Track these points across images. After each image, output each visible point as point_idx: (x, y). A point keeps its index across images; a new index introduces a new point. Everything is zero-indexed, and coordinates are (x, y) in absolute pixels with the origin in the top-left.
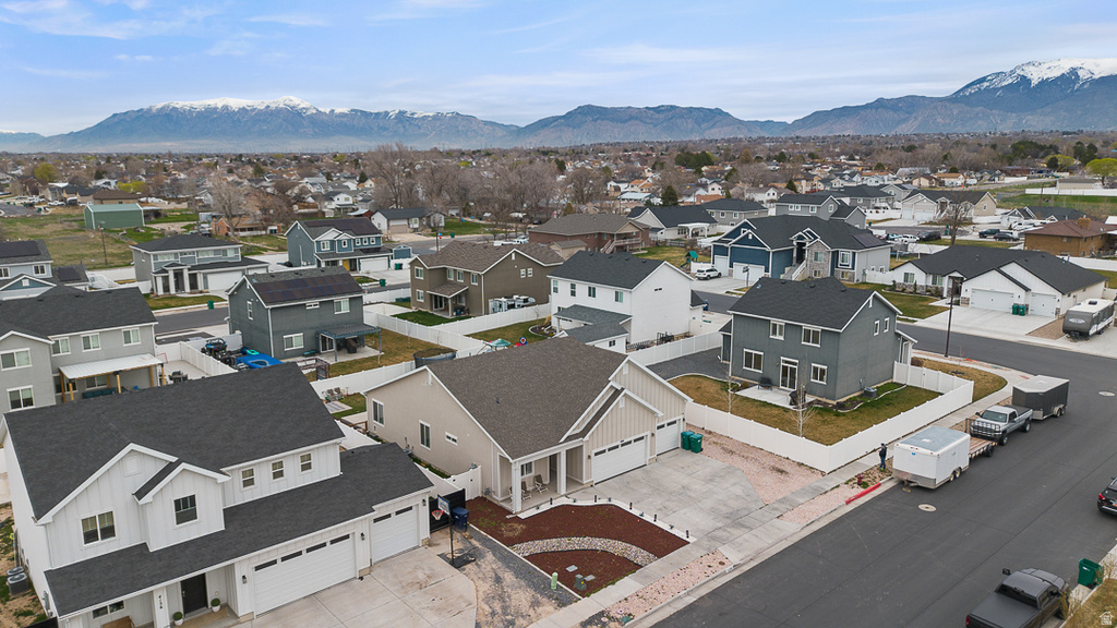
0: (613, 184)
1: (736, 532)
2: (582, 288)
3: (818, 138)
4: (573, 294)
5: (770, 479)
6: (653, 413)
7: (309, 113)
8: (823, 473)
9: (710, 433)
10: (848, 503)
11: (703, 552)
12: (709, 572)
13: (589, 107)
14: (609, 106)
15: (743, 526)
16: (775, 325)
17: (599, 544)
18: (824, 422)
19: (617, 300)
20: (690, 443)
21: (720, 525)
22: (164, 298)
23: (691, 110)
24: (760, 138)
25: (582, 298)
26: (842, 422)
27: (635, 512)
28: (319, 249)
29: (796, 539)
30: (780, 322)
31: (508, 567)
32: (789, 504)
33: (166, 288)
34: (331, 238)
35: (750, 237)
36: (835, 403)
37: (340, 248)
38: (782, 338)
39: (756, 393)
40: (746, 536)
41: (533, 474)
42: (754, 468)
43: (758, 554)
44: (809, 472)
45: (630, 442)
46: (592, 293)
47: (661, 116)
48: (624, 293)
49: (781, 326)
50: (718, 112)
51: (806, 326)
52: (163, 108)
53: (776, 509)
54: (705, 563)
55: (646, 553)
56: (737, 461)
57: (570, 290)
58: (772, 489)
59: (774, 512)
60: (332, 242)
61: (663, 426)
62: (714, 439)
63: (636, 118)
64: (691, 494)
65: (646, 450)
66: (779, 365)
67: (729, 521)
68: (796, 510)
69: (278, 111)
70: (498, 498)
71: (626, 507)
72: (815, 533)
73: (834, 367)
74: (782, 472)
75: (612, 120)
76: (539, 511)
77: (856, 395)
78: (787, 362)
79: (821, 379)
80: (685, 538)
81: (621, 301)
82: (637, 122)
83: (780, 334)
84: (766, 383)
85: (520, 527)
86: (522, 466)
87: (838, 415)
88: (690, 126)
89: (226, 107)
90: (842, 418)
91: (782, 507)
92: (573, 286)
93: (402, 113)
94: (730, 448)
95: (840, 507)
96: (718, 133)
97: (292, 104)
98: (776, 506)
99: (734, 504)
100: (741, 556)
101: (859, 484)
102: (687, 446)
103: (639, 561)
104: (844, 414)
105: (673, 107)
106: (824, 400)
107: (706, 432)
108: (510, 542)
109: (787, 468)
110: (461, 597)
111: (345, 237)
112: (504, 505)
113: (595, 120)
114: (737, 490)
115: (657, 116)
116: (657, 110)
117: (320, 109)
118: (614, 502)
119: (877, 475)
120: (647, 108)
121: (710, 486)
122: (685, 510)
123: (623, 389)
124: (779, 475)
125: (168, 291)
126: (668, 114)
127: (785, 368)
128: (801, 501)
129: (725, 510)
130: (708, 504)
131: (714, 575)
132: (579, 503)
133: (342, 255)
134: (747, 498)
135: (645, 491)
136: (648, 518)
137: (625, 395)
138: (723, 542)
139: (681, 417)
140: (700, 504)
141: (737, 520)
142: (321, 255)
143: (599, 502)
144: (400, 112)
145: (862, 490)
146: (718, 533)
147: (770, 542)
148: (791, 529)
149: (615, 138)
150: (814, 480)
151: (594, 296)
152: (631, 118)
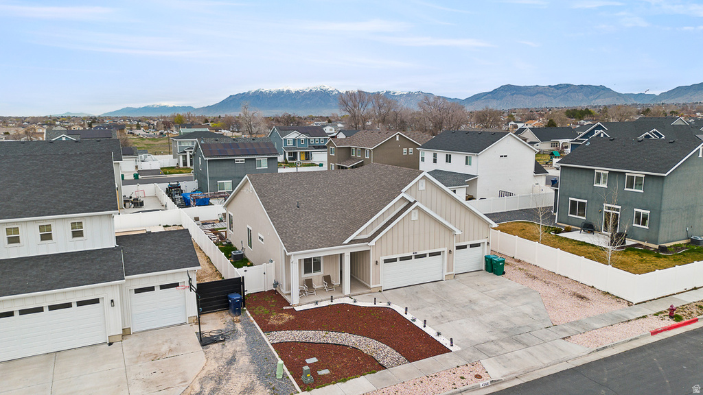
0: (513, 123)
1: (508, 347)
2: (441, 156)
3: (679, 104)
4: (435, 161)
5: (567, 303)
6: (451, 230)
7: (334, 94)
8: (630, 304)
9: (519, 261)
10: (653, 333)
11: (462, 362)
12: (459, 383)
13: (509, 86)
14: (522, 85)
15: (519, 342)
16: (599, 175)
17: (352, 340)
18: (642, 261)
19: (467, 164)
20: (494, 266)
21: (493, 338)
22: (182, 169)
23: (582, 87)
24: (633, 105)
25: (442, 165)
26: (660, 261)
27: (409, 317)
28: (285, 144)
29: (579, 362)
30: (604, 171)
31: (251, 351)
32: (583, 328)
33: (185, 164)
34: (294, 138)
35: (602, 135)
36: (657, 247)
37: (299, 144)
38: (605, 186)
39: (577, 236)
40: (519, 353)
41: (322, 273)
42: (552, 291)
43: (527, 372)
44: (614, 301)
45: (424, 256)
46: (448, 159)
47: (560, 91)
48: (472, 158)
49: (605, 175)
50: (602, 88)
51: (629, 173)
52: (255, 92)
53: (565, 330)
54: (459, 373)
55: (398, 355)
56: (537, 286)
57: (432, 158)
58: (567, 310)
59: (560, 333)
60: (294, 140)
61: (465, 247)
62: (521, 267)
63: (542, 93)
64: (476, 308)
65: (443, 265)
66: (602, 212)
67: (505, 336)
68: (587, 334)
69: (317, 92)
70: (283, 291)
71: (401, 311)
72: (606, 360)
73: (657, 211)
74: (582, 298)
75: (525, 94)
76: (317, 306)
77: (681, 242)
78: (609, 208)
79: (644, 224)
80: (448, 346)
81: (470, 164)
82: (542, 95)
83: (604, 183)
84: (589, 228)
85: (287, 317)
86: (300, 260)
87: (658, 256)
88: (581, 98)
89: (288, 91)
90: (662, 259)
91: (572, 330)
92: (435, 155)
93: (388, 93)
94: (535, 274)
95: (643, 336)
96: (601, 102)
97: (324, 88)
98: (565, 327)
99: (518, 321)
100: (505, 372)
101: (671, 316)
102: (490, 268)
103: (384, 362)
104: (665, 257)
105: (568, 85)
106: (646, 244)
107: (516, 260)
108: (268, 329)
109: (589, 295)
110: (183, 373)
111: (303, 137)
112: (287, 298)
113: (513, 95)
114: (527, 309)
115: (556, 91)
116: (557, 87)
117: (340, 91)
118: (393, 306)
119: (694, 310)
120: (549, 86)
121: (498, 303)
122: (463, 321)
123: (415, 201)
124: (579, 301)
125: (186, 165)
126: (566, 89)
127: (608, 214)
128: (597, 326)
129: (505, 325)
130: (489, 318)
131: (462, 388)
132: (358, 304)
133: (300, 149)
134: (536, 318)
135: (429, 300)
136: (419, 324)
137: (417, 207)
138: (489, 355)
139: (486, 241)
140: (480, 318)
141: (514, 336)
142: (287, 149)
143: (378, 305)
144: (387, 92)
145: (672, 323)
146: (488, 346)
147: (546, 362)
148: (578, 352)
149: (526, 106)
150: (619, 309)
151: (450, 162)
152: (538, 93)
